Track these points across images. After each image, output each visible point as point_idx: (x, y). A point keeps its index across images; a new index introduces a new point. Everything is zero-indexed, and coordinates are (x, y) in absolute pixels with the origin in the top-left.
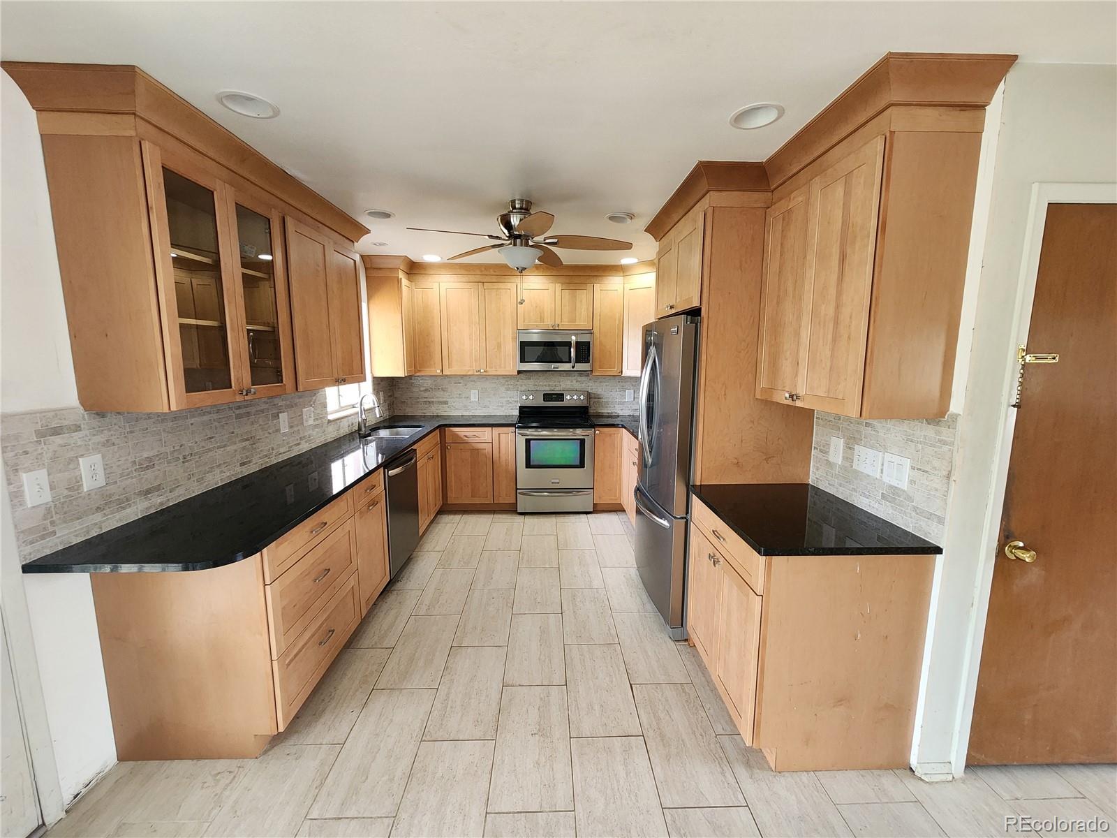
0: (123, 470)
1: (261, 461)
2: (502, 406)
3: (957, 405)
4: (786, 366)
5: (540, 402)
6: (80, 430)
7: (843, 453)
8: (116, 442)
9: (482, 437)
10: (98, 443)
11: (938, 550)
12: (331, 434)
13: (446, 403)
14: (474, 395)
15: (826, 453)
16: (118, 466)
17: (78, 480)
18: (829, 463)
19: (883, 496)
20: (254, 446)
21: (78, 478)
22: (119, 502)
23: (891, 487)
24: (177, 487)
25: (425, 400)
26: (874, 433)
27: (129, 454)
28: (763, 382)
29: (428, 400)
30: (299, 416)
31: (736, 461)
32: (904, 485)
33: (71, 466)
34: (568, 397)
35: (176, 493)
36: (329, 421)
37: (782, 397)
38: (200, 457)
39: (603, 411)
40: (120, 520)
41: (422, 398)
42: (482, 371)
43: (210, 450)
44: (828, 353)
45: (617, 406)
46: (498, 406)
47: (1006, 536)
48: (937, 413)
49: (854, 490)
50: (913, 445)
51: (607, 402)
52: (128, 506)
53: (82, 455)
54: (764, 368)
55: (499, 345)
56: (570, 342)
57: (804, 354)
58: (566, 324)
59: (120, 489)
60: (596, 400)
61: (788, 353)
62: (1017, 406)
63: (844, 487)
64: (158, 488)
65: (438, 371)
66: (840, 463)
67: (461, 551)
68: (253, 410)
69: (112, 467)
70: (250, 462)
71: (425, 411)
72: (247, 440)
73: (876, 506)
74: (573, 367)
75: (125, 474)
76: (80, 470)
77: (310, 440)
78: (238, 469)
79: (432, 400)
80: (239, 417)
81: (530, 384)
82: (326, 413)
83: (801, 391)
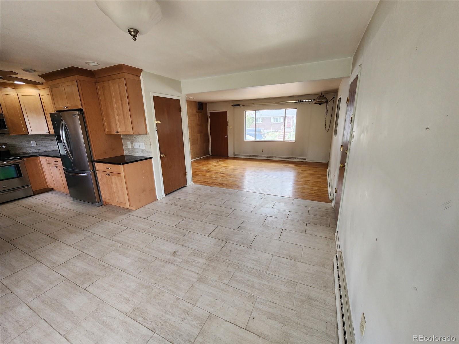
3: (148, 131)
4: (113, 125)
7: (131, 145)
11: (152, 158)
15: (127, 146)
18: (128, 149)
19: (141, 152)
23: (142, 149)
26: (136, 139)
28: (107, 130)
31: (104, 152)
32: (144, 148)
37: (115, 133)
44: (123, 122)
45: (27, 149)
47: (161, 153)
48: (146, 133)
49: (135, 153)
50: (143, 140)
51: (21, 148)
54: (106, 126)
57: (117, 122)
60: (13, 147)
61: (113, 122)
62: (157, 130)
63: (133, 153)
66: (131, 148)
73: (140, 154)
83: (119, 131)
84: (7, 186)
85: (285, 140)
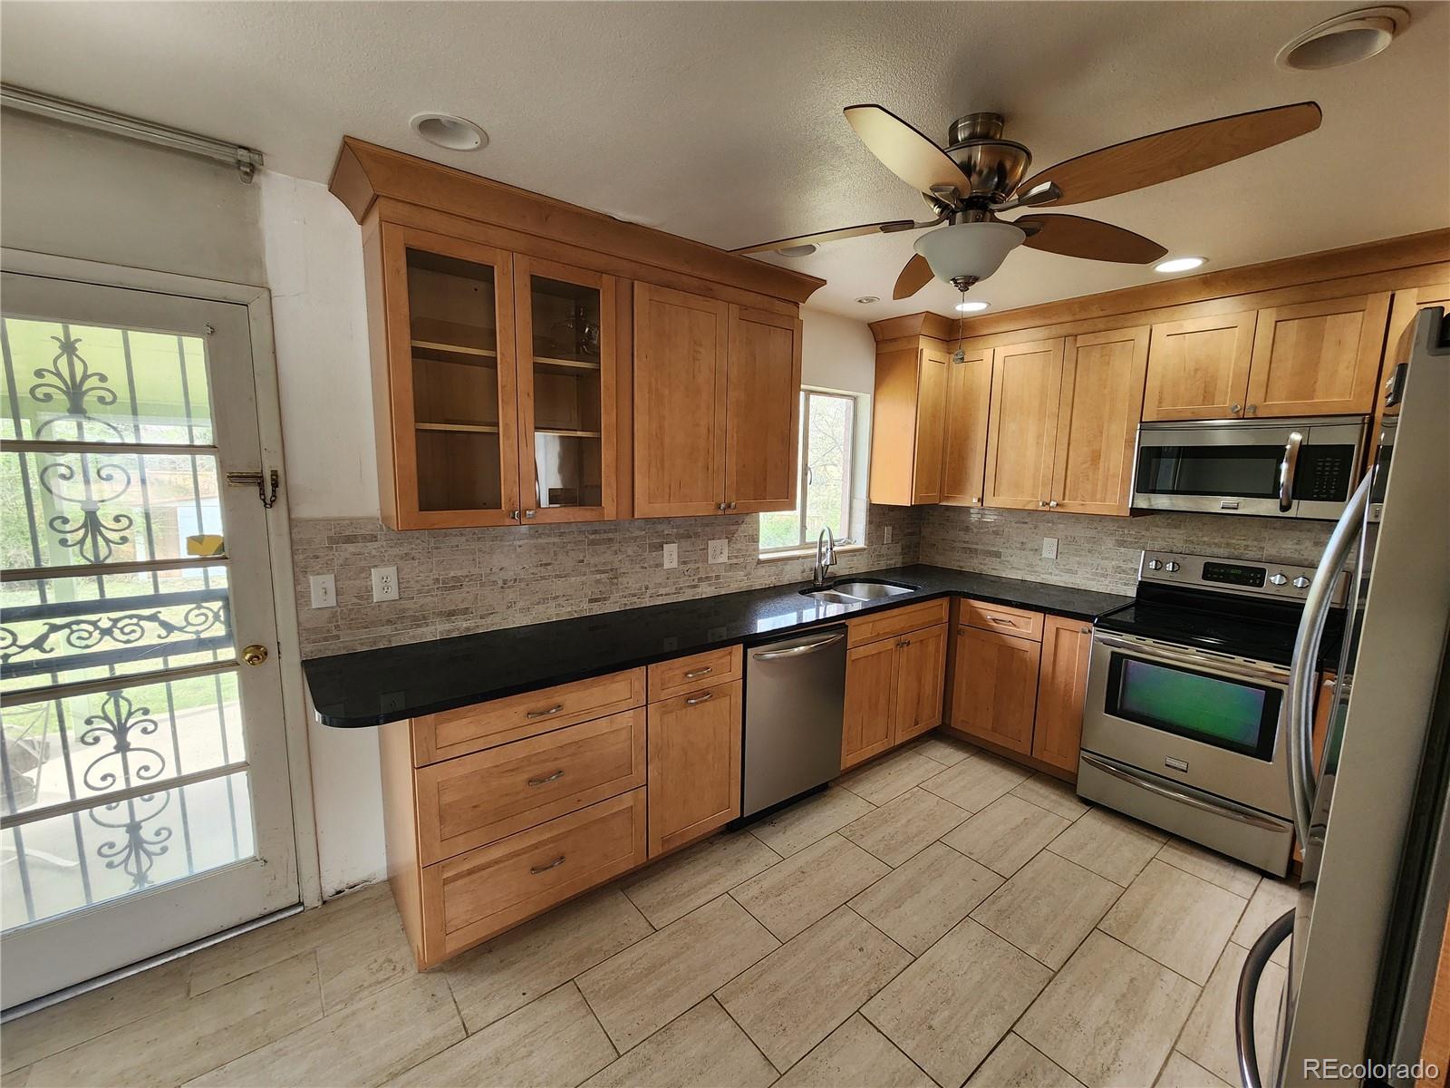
0: (423, 586)
1: (625, 601)
2: (1105, 576)
5: (1193, 578)
6: (376, 541)
8: (417, 556)
9: (1023, 628)
10: (396, 556)
12: (762, 579)
13: (998, 555)
14: (1049, 547)
16: (417, 581)
17: (369, 590)
20: (615, 581)
21: (369, 588)
22: (415, 618)
24: (492, 613)
25: (965, 545)
27: (431, 571)
29: (969, 546)
30: (704, 549)
33: (362, 575)
34: (1277, 579)
35: (489, 620)
36: (760, 562)
38: (527, 585)
40: (414, 637)
41: (960, 542)
42: (1053, 503)
43: (543, 578)
46: (1097, 574)
52: (425, 625)
53: (376, 566)
55: (1095, 458)
56: (1282, 449)
59: (417, 606)
64: (465, 611)
65: (975, 500)
67: (904, 821)
68: (617, 536)
69: (409, 582)
70: (605, 599)
71: (962, 564)
72: (604, 572)
74: (1285, 508)
75: (425, 591)
76: (371, 580)
77: (718, 584)
78: (585, 605)
79: (975, 546)
80: (592, 543)
82: (756, 550)
84: (1184, 766)
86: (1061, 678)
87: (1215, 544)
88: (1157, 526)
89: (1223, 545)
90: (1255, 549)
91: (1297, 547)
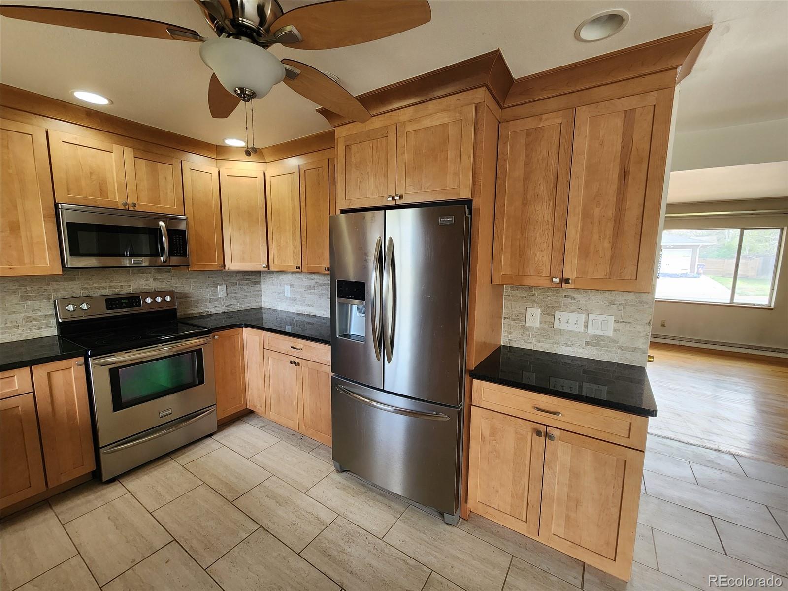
4: (542, 258)
5: (103, 311)
7: (540, 318)
9: (7, 388)
15: (523, 320)
18: (524, 328)
19: (587, 343)
23: (595, 336)
26: (574, 301)
28: (504, 271)
32: (609, 333)
34: (149, 300)
39: (193, 312)
44: (607, 245)
45: (208, 304)
49: (556, 343)
50: (615, 307)
51: (198, 301)
54: (504, 258)
55: (15, 228)
57: (574, 248)
58: (145, 204)
60: (183, 300)
61: (545, 245)
63: (543, 342)
66: (538, 326)
73: (579, 350)
74: (165, 261)
81: (75, 288)
84: (170, 411)
85: (735, 301)
86: (62, 410)
87: (103, 287)
88: (57, 281)
89: (107, 287)
90: (126, 287)
91: (146, 282)
